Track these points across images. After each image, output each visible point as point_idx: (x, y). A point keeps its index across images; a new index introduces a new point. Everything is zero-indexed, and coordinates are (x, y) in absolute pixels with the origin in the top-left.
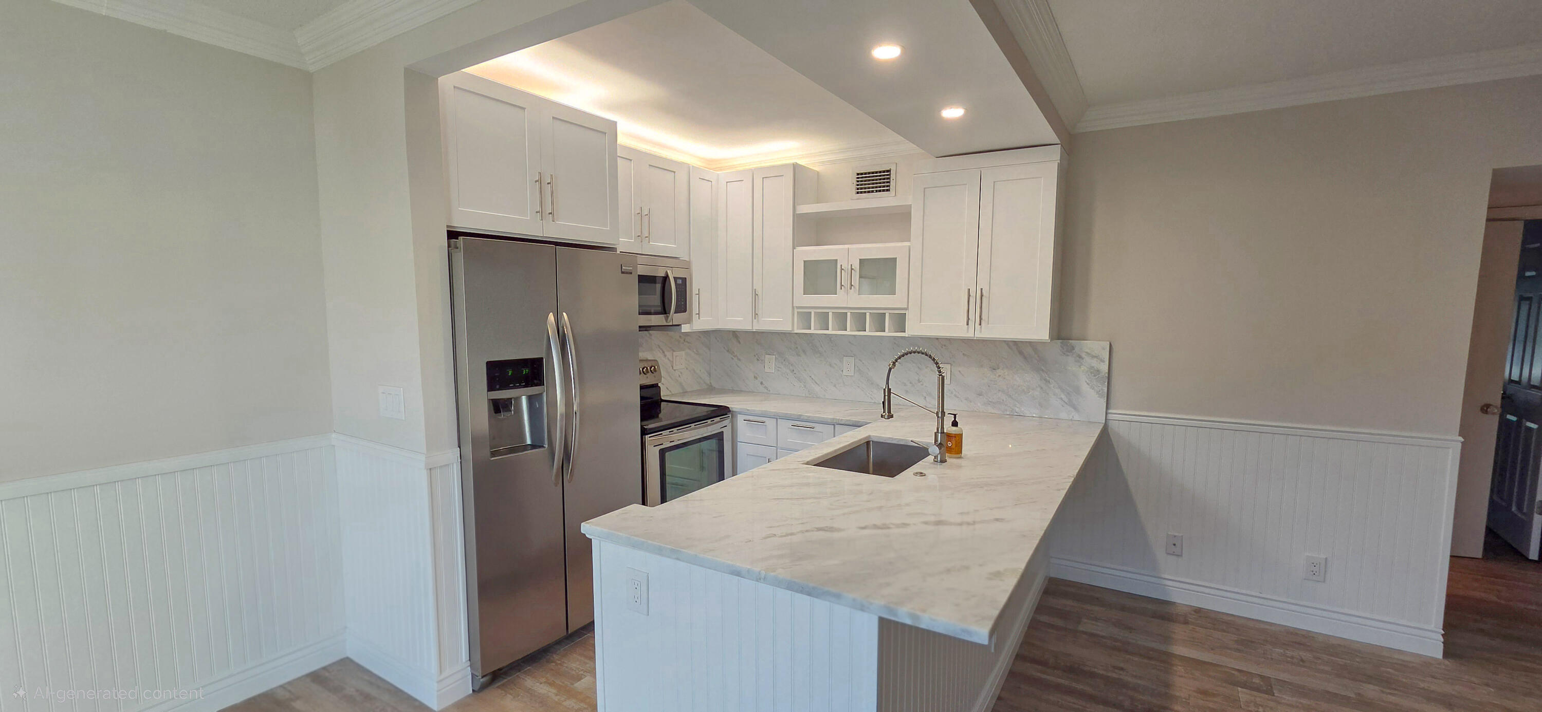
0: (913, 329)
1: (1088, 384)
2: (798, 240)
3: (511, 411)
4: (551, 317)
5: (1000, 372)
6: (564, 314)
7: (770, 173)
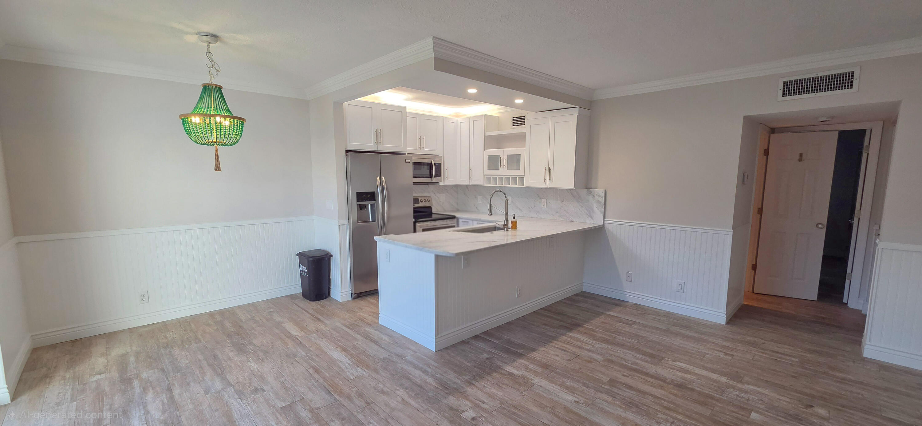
0: (527, 184)
1: (597, 208)
2: (486, 147)
3: (365, 209)
4: (378, 178)
5: (564, 203)
6: (383, 177)
7: (476, 118)
